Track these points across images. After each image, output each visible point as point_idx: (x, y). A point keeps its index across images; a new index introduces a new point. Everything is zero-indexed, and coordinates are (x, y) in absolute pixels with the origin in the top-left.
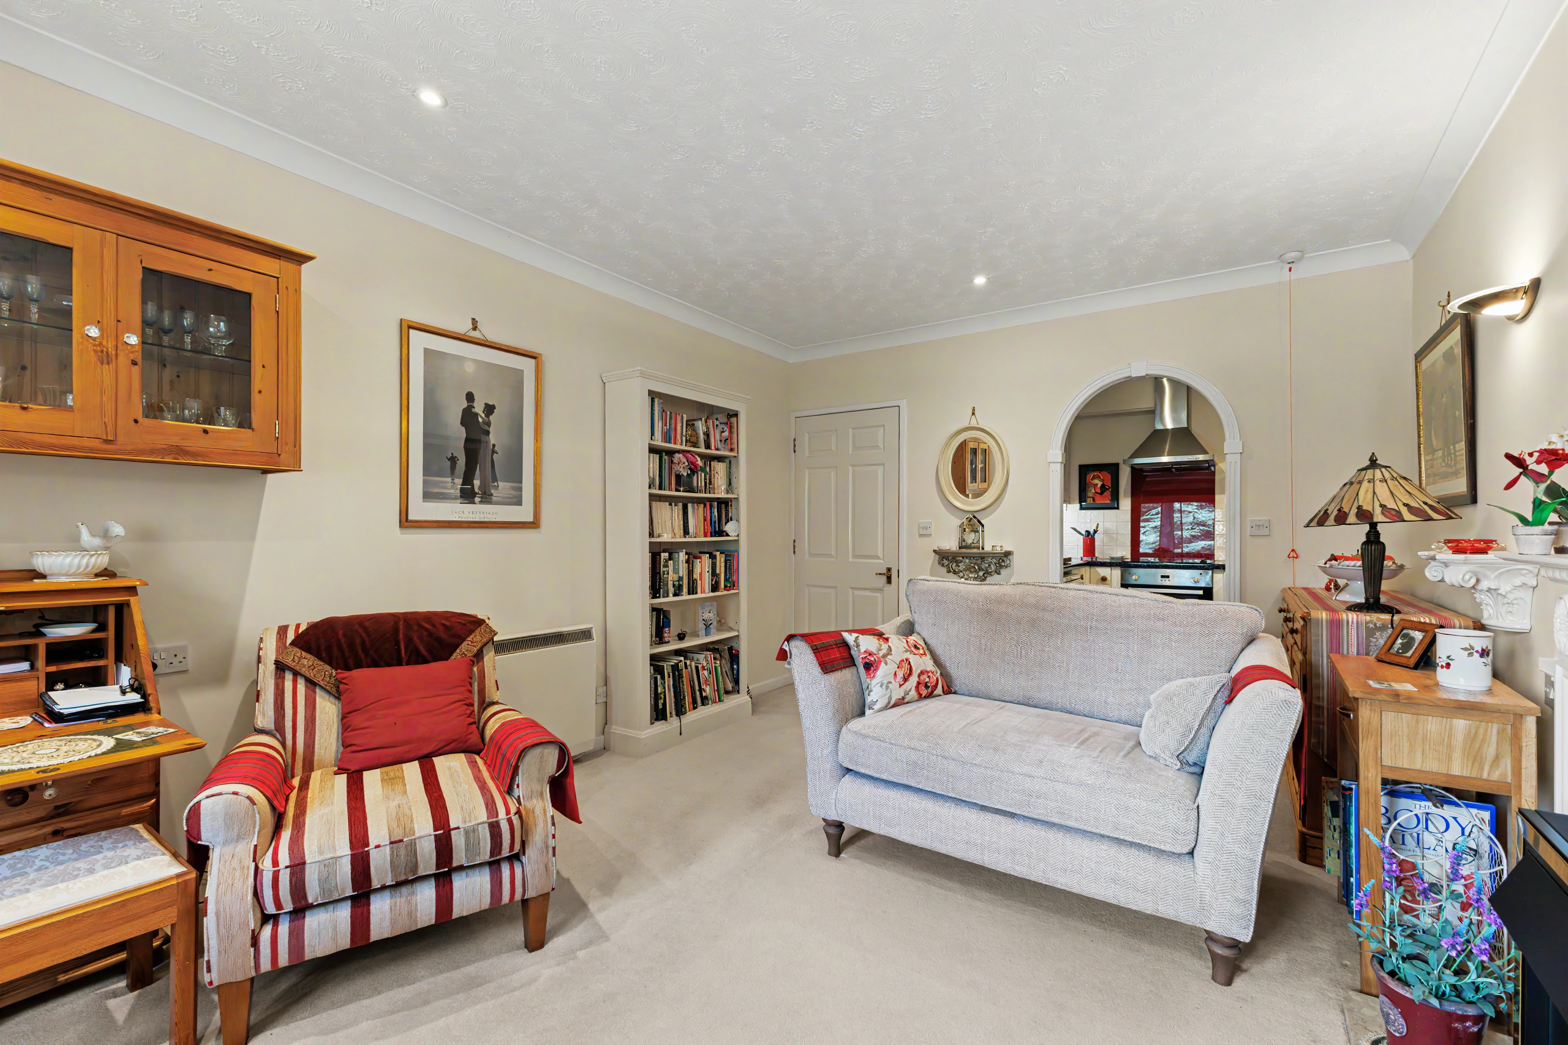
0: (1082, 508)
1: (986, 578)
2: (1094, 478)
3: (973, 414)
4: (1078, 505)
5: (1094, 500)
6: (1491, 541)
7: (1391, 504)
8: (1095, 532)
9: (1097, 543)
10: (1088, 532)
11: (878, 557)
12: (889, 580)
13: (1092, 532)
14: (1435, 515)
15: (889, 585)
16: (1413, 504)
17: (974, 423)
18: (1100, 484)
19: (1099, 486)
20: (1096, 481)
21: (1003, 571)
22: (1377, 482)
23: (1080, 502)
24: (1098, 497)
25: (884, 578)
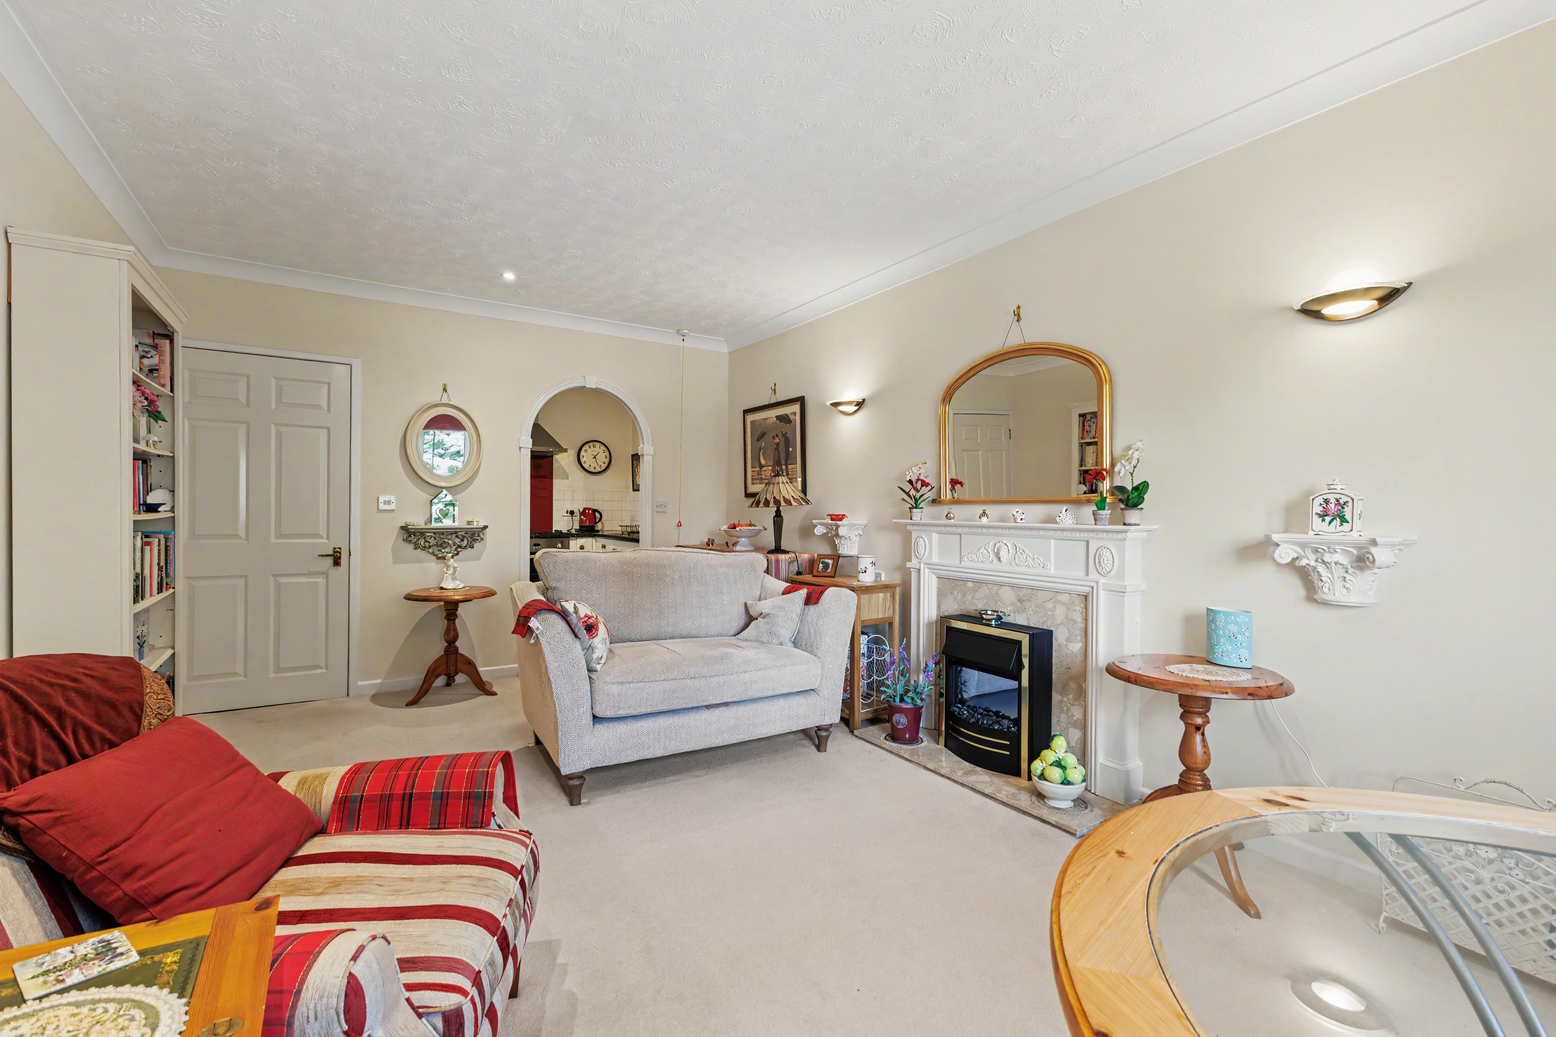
1: (458, 552)
3: (445, 390)
6: (844, 515)
7: (787, 497)
11: (318, 536)
12: (337, 562)
14: (803, 503)
15: (337, 568)
16: (795, 497)
17: (445, 400)
21: (476, 545)
22: (780, 484)
25: (330, 561)
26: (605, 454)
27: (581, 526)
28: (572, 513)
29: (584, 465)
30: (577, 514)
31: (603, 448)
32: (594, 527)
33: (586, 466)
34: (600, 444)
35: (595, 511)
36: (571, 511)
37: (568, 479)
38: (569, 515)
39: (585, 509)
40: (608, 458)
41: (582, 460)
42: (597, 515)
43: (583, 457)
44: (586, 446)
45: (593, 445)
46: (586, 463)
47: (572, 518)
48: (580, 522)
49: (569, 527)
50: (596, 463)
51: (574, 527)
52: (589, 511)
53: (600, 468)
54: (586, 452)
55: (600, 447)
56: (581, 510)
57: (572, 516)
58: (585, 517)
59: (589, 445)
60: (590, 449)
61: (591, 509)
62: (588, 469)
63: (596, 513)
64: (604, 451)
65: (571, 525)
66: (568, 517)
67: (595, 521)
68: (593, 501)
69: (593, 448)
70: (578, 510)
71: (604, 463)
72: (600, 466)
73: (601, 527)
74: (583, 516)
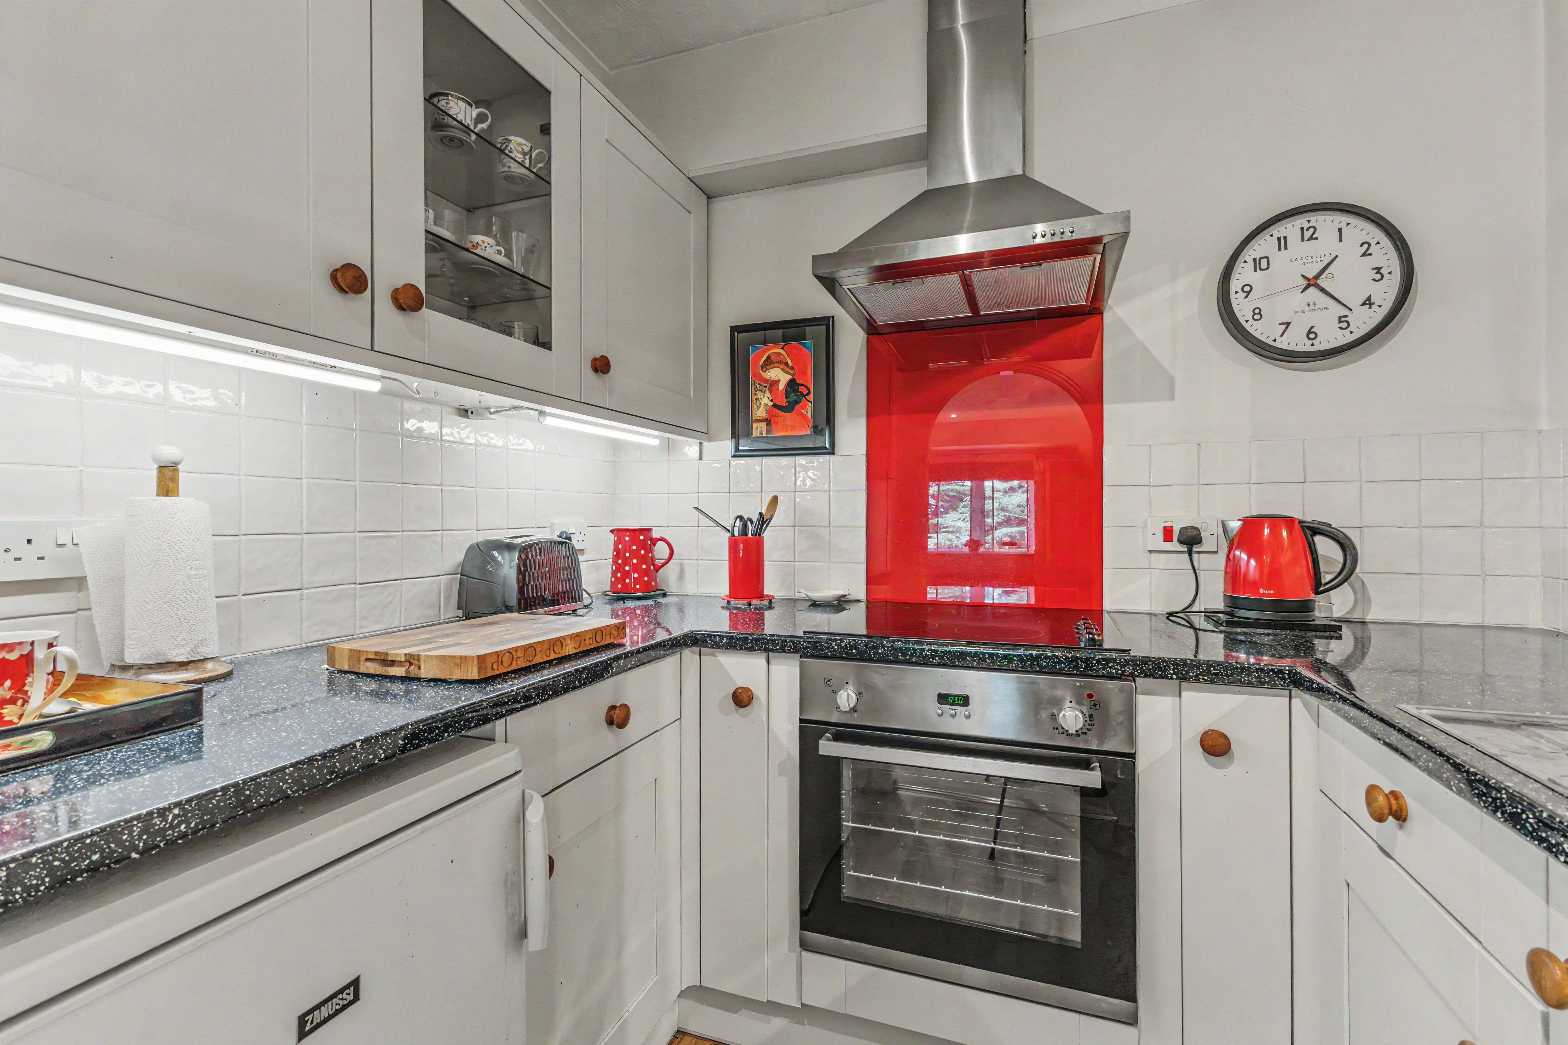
0: (736, 453)
2: (768, 363)
4: (729, 445)
5: (769, 427)
8: (763, 521)
10: (745, 522)
13: (756, 522)
18: (784, 379)
19: (781, 386)
20: (775, 372)
23: (735, 435)
24: (778, 419)
27: (1233, 603)
28: (1191, 538)
29: (1253, 326)
30: (1215, 542)
31: (1361, 229)
32: (1307, 607)
33: (1264, 329)
34: (1342, 219)
35: (1314, 530)
36: (1183, 530)
37: (1172, 399)
38: (1174, 545)
39: (1252, 524)
40: (1394, 279)
41: (1244, 307)
42: (1325, 547)
43: (1249, 293)
44: (1262, 242)
45: (1302, 229)
46: (1261, 316)
47: (1190, 567)
48: (1231, 592)
49: (1181, 615)
50: (1316, 307)
51: (1208, 614)
52: (1275, 532)
53: (1341, 328)
54: (1261, 269)
55: (1340, 230)
56: (1235, 525)
57: (1190, 553)
58: (1253, 562)
59: (1276, 235)
60: (1286, 248)
61: (1289, 522)
62: (1275, 341)
63: (1320, 541)
64: (1366, 246)
65: (1195, 608)
66: (1174, 555)
67: (1318, 587)
68: (1305, 484)
69: (1303, 240)
70: (1224, 524)
71: (1369, 298)
72: (1340, 318)
73: (1370, 626)
74: (1244, 556)
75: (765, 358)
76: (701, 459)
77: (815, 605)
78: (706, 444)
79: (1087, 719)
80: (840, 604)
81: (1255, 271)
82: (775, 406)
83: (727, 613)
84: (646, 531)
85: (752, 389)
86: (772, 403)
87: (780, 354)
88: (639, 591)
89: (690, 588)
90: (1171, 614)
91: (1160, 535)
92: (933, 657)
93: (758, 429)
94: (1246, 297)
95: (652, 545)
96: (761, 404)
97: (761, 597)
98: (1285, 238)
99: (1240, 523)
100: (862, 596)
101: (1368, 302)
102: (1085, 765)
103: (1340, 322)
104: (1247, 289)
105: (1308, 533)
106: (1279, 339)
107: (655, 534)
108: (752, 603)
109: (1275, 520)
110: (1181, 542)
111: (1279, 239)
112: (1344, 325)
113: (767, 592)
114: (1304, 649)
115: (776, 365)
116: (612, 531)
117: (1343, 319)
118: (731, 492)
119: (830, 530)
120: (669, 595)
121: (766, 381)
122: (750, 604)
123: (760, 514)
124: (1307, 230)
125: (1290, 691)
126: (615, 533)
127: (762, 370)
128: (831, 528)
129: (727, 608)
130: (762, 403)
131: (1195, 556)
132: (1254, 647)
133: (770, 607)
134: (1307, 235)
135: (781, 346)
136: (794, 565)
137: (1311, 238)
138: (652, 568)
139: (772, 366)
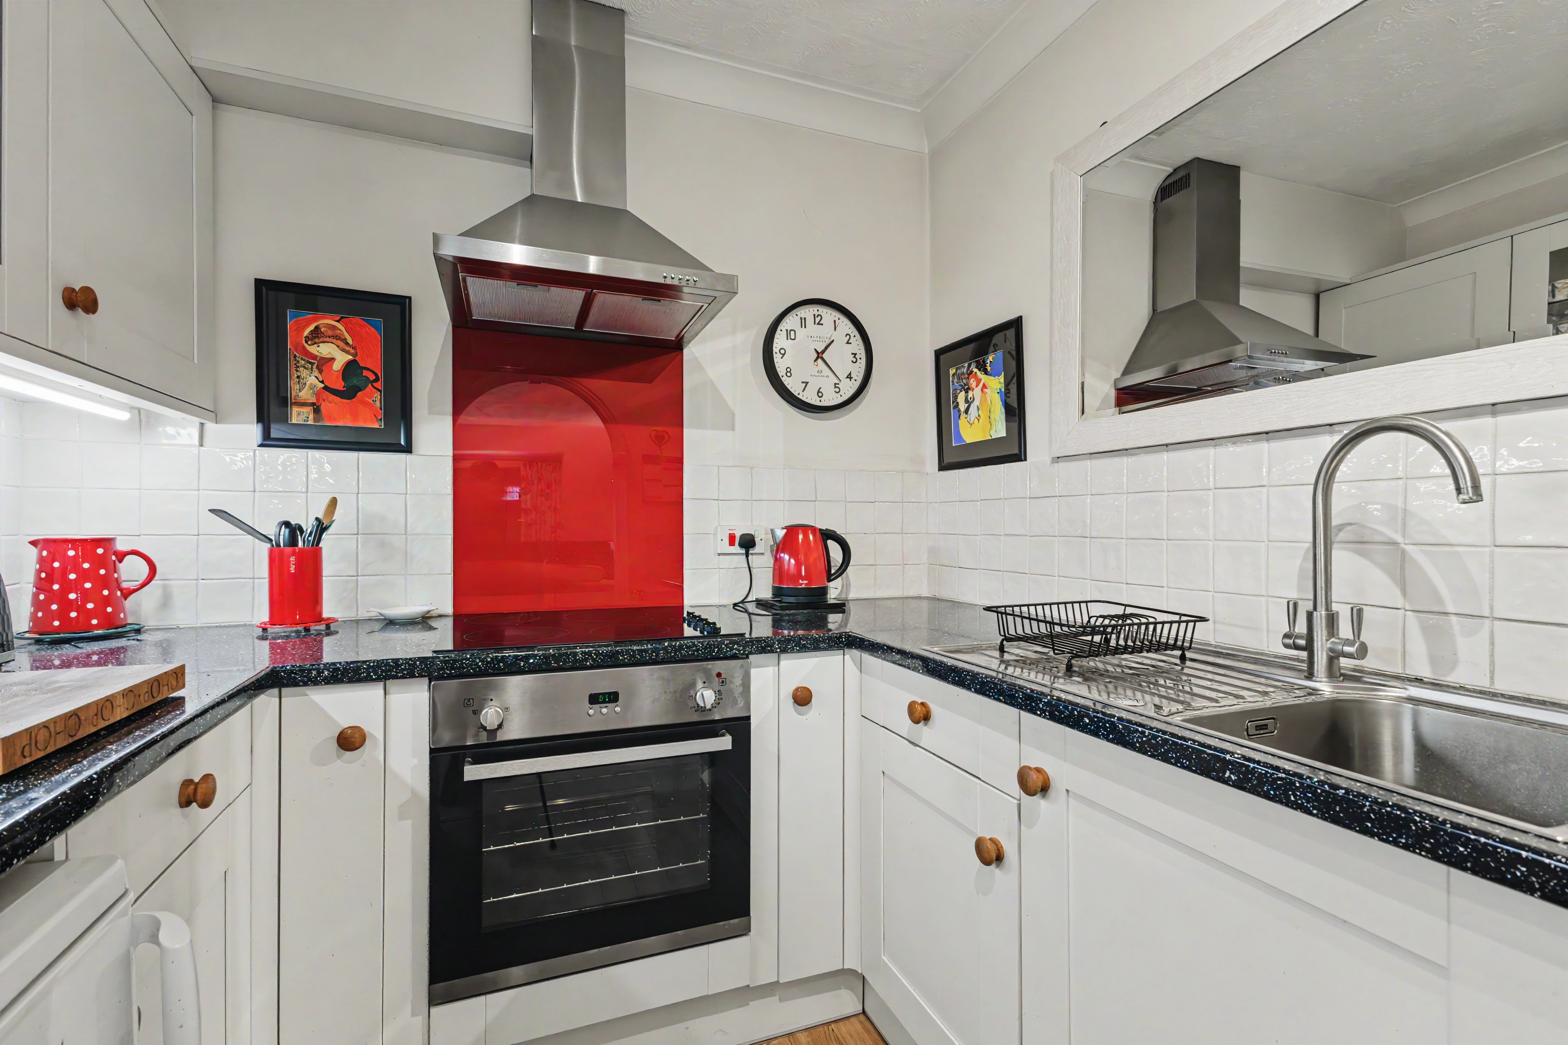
0: (268, 441)
2: (316, 336)
4: (255, 431)
5: (317, 410)
8: (321, 528)
9: (328, 569)
10: (294, 530)
13: (308, 525)
18: (341, 359)
19: (337, 366)
20: (325, 350)
23: (263, 417)
24: (331, 404)
26: (850, 349)
27: (778, 592)
28: (748, 543)
29: (786, 381)
30: (763, 545)
31: (846, 326)
32: (824, 591)
33: (793, 385)
34: (836, 315)
35: (828, 535)
36: (743, 536)
37: (733, 430)
38: (736, 549)
39: (792, 530)
40: (862, 363)
41: (781, 365)
42: (834, 548)
43: (784, 355)
44: (791, 318)
45: (814, 315)
46: (791, 374)
47: (747, 566)
48: (778, 583)
49: (741, 605)
50: (822, 374)
51: (760, 603)
52: (806, 537)
53: (835, 392)
54: (791, 339)
55: (835, 321)
56: (781, 533)
57: (747, 555)
58: (793, 561)
59: (799, 316)
60: (805, 327)
61: (813, 529)
62: (799, 394)
63: (831, 543)
64: (848, 336)
65: (749, 599)
66: (736, 557)
67: (830, 578)
68: (816, 502)
69: (815, 324)
70: (772, 531)
71: (850, 374)
72: (835, 384)
73: (850, 602)
74: (787, 557)
75: (312, 327)
76: (201, 445)
77: (390, 623)
78: (210, 426)
79: (717, 695)
80: (424, 621)
81: (787, 339)
82: (326, 388)
83: (266, 644)
84: (106, 542)
85: (291, 364)
86: (323, 385)
87: (334, 328)
88: (97, 627)
89: (180, 617)
90: (735, 605)
91: (726, 540)
92: (586, 660)
93: (299, 416)
94: (782, 358)
95: (117, 562)
96: (305, 384)
97: (319, 619)
98: (805, 319)
99: (785, 531)
100: (449, 609)
101: (849, 377)
102: (714, 734)
103: (835, 387)
104: (783, 352)
105: (825, 537)
106: (801, 394)
107: (121, 546)
108: (312, 628)
109: (805, 528)
110: (741, 545)
111: (801, 318)
112: (837, 390)
113: (325, 615)
114: (822, 623)
115: (328, 339)
116: (34, 543)
117: (837, 386)
118: (257, 490)
119: (406, 539)
120: (148, 630)
121: (314, 357)
122: (307, 630)
123: (317, 519)
124: (817, 317)
125: (844, 650)
126: (39, 546)
127: (306, 342)
128: (409, 537)
129: (263, 638)
130: (308, 383)
131: (750, 557)
132: (795, 624)
133: (329, 632)
134: (818, 320)
135: (338, 318)
136: (357, 579)
137: (819, 324)
138: (119, 593)
139: (321, 340)
